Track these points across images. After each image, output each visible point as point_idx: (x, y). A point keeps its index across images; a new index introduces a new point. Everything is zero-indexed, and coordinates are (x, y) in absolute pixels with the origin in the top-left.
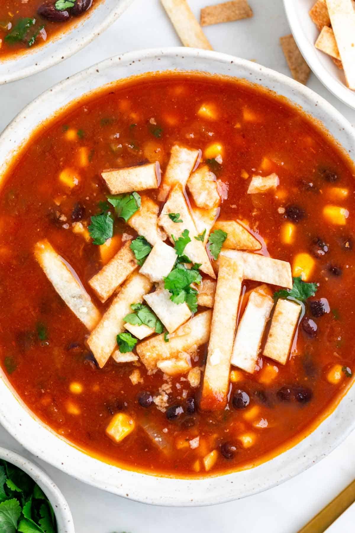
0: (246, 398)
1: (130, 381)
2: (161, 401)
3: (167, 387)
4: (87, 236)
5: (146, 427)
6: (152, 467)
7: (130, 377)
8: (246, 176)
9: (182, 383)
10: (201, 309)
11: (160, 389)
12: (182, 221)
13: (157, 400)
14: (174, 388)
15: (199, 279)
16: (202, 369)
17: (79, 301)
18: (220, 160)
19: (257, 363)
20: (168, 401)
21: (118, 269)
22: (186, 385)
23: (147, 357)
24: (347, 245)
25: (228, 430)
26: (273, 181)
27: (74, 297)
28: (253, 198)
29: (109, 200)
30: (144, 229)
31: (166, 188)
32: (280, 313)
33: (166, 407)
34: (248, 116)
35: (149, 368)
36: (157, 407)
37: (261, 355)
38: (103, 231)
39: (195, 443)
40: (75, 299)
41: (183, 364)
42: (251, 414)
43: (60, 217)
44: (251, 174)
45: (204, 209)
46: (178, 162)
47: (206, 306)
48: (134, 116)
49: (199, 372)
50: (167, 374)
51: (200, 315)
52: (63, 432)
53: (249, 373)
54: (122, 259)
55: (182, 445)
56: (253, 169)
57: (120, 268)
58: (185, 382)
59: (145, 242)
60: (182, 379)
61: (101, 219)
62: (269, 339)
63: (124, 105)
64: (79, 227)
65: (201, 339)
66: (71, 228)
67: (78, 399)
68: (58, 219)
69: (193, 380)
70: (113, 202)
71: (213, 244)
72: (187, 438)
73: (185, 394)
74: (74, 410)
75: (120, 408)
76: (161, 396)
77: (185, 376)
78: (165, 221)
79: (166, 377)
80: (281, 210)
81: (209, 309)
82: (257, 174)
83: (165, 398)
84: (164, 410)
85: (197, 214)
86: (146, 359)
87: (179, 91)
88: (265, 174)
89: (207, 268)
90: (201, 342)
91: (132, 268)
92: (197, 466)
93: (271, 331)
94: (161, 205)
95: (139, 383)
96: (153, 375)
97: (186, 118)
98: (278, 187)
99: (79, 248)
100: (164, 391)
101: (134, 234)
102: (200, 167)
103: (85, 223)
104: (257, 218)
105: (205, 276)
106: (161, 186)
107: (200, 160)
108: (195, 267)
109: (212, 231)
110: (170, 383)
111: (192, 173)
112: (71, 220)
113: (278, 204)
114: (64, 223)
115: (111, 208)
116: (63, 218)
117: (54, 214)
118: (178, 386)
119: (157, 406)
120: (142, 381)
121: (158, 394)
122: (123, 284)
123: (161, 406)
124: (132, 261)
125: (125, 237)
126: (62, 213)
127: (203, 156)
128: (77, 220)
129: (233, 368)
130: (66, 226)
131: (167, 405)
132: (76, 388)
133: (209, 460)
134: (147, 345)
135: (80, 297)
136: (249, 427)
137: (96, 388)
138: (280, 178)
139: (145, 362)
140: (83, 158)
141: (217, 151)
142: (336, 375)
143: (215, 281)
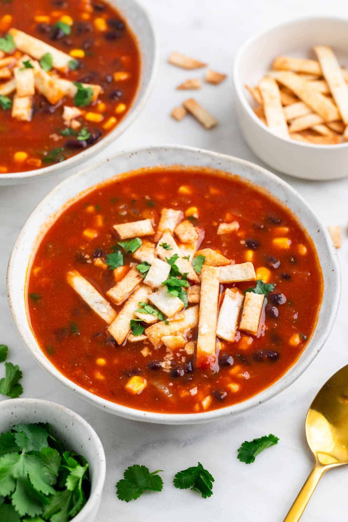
0: (231, 360)
1: (141, 354)
2: (166, 365)
3: (169, 357)
4: (105, 266)
5: (155, 384)
6: (163, 410)
7: (141, 352)
8: (215, 224)
9: (180, 353)
10: (191, 305)
11: (164, 358)
12: (172, 249)
13: (163, 365)
14: (175, 356)
15: (188, 285)
16: (195, 342)
17: (101, 305)
18: (196, 216)
19: (236, 335)
20: (171, 365)
21: (128, 282)
22: (184, 354)
23: (153, 336)
24: (292, 260)
25: (218, 381)
26: (235, 226)
27: (97, 303)
28: (222, 237)
29: (119, 244)
30: (145, 256)
31: (159, 233)
32: (249, 299)
33: (170, 369)
34: (213, 191)
35: (155, 344)
36: (163, 370)
37: (238, 330)
38: (116, 262)
39: (194, 391)
40: (98, 304)
41: (181, 339)
42: (235, 370)
43: (85, 256)
44: (219, 223)
45: (188, 244)
46: (167, 219)
47: (194, 302)
48: (134, 196)
49: (194, 344)
50: (169, 348)
51: (190, 308)
52: (93, 391)
53: (230, 342)
54: (131, 277)
55: (184, 394)
56: (220, 220)
57: (129, 282)
58: (183, 351)
59: (146, 264)
60: (181, 350)
61: (113, 255)
62: (243, 318)
63: (127, 190)
64: (98, 262)
65: (193, 324)
66: (93, 262)
67: (103, 369)
68: (83, 257)
69: (189, 350)
70: (122, 245)
71: (196, 266)
72: (188, 388)
73: (183, 360)
74: (99, 376)
75: (135, 373)
76: (165, 362)
77: (183, 348)
78: (160, 250)
79: (168, 350)
80: (243, 242)
81: (196, 304)
82: (223, 222)
83: (169, 363)
84: (168, 371)
85: (183, 247)
86: (153, 338)
87: (164, 180)
88: (228, 222)
89: (192, 276)
90: (193, 326)
91: (138, 281)
92: (197, 407)
93: (243, 313)
94: (156, 243)
95: (148, 355)
96: (159, 349)
97: (170, 195)
98: (240, 229)
99: (100, 274)
100: (167, 358)
101: (139, 262)
102: (182, 221)
103: (103, 259)
104: (226, 248)
105: (193, 283)
106: (156, 233)
107: (182, 217)
108: (184, 277)
109: (195, 257)
110: (172, 353)
111: (178, 225)
112: (93, 257)
113: (240, 239)
114: (87, 259)
115: (120, 248)
116: (87, 256)
117: (81, 254)
118: (178, 355)
119: (164, 368)
120: (150, 353)
121: (163, 361)
122: (133, 293)
123: (166, 369)
124: (138, 276)
125: (132, 264)
126: (86, 253)
127: (184, 215)
128: (97, 257)
129: (220, 339)
130: (89, 261)
131: (170, 367)
132: (101, 361)
133: (206, 402)
134: (152, 328)
135: (101, 303)
136: (235, 380)
137: (116, 361)
138: (239, 224)
139: (152, 340)
140: (100, 221)
141: (194, 211)
142: (296, 340)
143: (199, 284)
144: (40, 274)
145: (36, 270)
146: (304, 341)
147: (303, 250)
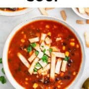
0: (58, 79)
3: (43, 78)
4: (27, 51)
5: (40, 85)
7: (36, 76)
10: (49, 63)
12: (44, 47)
14: (45, 78)
22: (47, 77)
26: (60, 39)
28: (57, 42)
29: (31, 44)
30: (37, 49)
34: (55, 27)
37: (60, 71)
38: (30, 50)
39: (49, 88)
41: (46, 73)
42: (59, 82)
45: (48, 45)
46: (43, 36)
48: (34, 28)
53: (58, 74)
54: (34, 55)
55: (47, 88)
59: (37, 51)
61: (29, 48)
63: (32, 26)
64: (25, 50)
65: (49, 69)
67: (28, 81)
69: (48, 76)
74: (26, 83)
75: (35, 82)
82: (57, 37)
87: (42, 23)
89: (49, 55)
94: (40, 44)
95: (38, 77)
97: (43, 28)
99: (26, 53)
101: (35, 50)
102: (47, 37)
104: (58, 46)
105: (49, 57)
108: (47, 55)
111: (45, 38)
112: (24, 48)
113: (62, 43)
114: (22, 49)
115: (31, 46)
122: (34, 59)
126: (22, 47)
127: (47, 35)
129: (55, 74)
132: (27, 79)
134: (39, 70)
135: (26, 62)
136: (59, 85)
137: (30, 79)
140: (25, 37)
141: (49, 34)
142: (74, 74)
143: (51, 58)
144: (11, 53)
145: (10, 52)
146: (77, 74)
147: (78, 46)
